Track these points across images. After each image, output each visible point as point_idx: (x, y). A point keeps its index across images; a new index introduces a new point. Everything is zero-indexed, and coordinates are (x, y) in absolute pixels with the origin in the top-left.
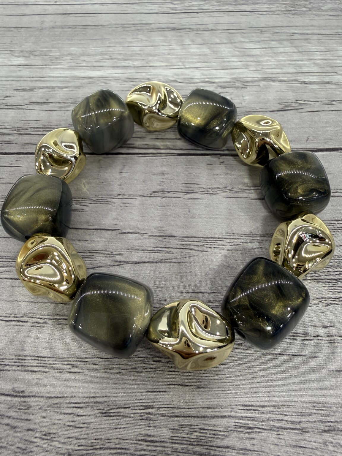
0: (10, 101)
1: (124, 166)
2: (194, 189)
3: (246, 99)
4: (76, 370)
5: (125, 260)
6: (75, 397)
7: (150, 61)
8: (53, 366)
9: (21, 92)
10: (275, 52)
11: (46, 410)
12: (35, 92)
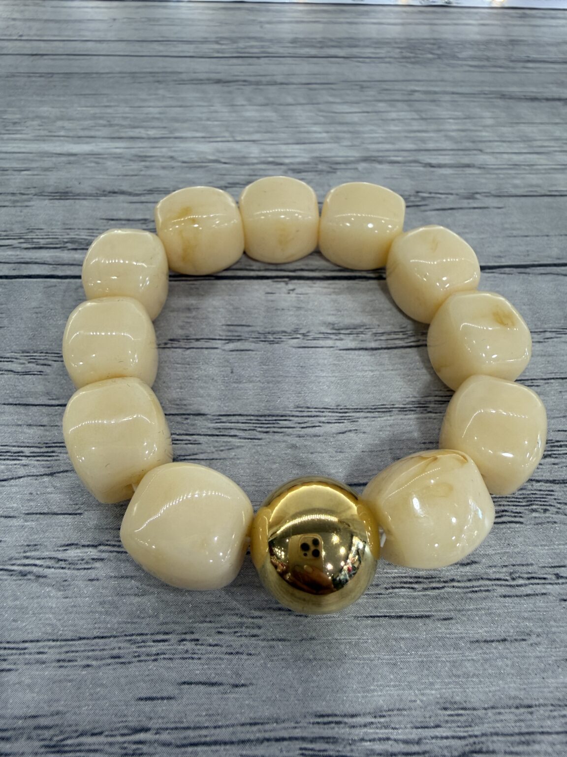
2: (242, 334)
4: (5, 665)
7: (176, 130)
10: (383, 118)
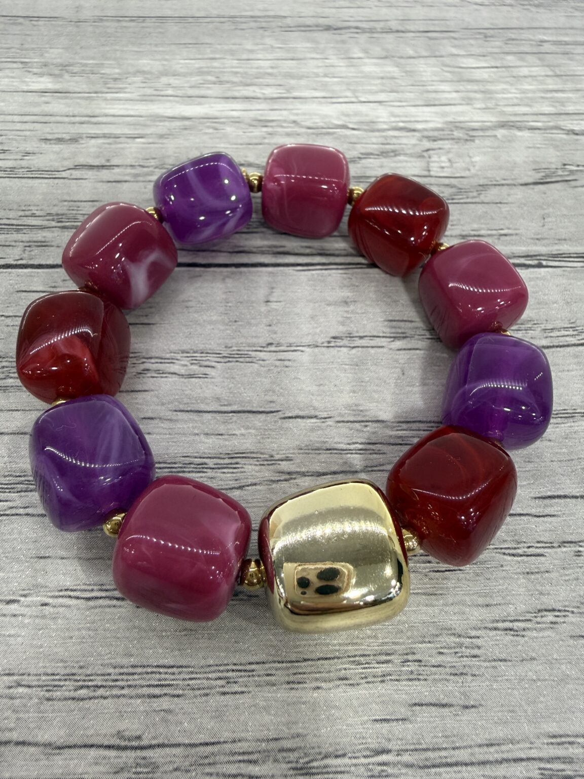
0: (36, 162)
1: (273, 288)
2: (406, 331)
3: (476, 162)
4: (236, 688)
5: (298, 470)
6: (239, 741)
8: (191, 682)
9: (55, 144)
10: (514, 74)
11: (187, 771)
12: (83, 146)
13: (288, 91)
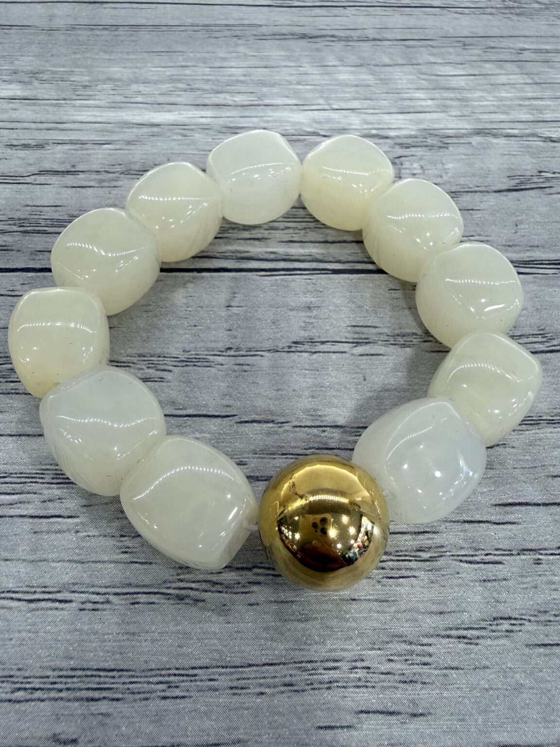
0: (1, 167)
1: (234, 293)
2: (369, 337)
3: (448, 169)
5: (252, 474)
7: (265, 96)
8: (131, 686)
9: (21, 150)
10: (493, 82)
12: (49, 151)
13: (260, 99)
